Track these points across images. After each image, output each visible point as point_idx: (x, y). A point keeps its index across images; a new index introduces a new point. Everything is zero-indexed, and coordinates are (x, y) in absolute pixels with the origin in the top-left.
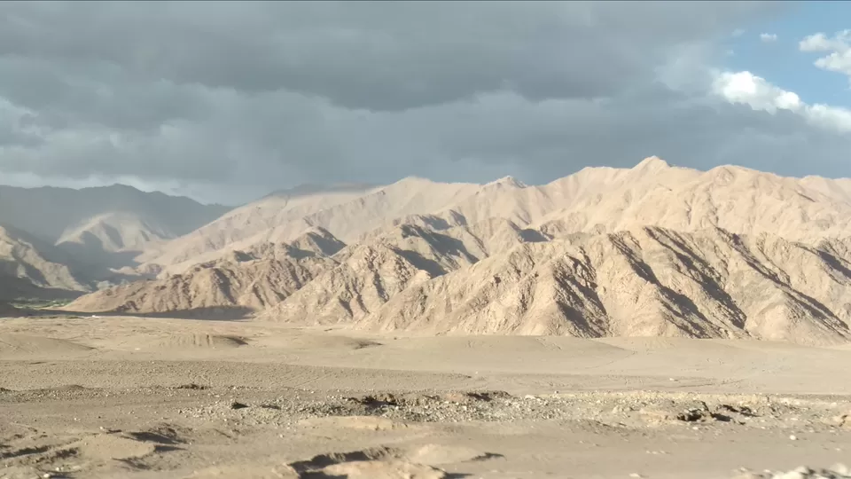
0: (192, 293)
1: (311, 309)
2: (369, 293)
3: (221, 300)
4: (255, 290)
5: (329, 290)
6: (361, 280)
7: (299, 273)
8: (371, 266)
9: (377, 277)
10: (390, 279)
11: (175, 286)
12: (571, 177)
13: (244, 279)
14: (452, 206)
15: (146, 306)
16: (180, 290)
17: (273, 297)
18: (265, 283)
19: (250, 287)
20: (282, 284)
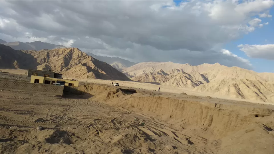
0: (149, 79)
1: (171, 85)
2: (181, 83)
3: (154, 81)
4: (159, 80)
5: (174, 82)
6: (179, 80)
7: (166, 78)
8: (180, 78)
9: (182, 80)
10: (184, 81)
11: (146, 78)
12: (202, 65)
13: (157, 78)
14: (181, 68)
15: (142, 81)
16: (147, 78)
17: (162, 82)
18: (160, 79)
19: (158, 79)
20: (163, 79)
